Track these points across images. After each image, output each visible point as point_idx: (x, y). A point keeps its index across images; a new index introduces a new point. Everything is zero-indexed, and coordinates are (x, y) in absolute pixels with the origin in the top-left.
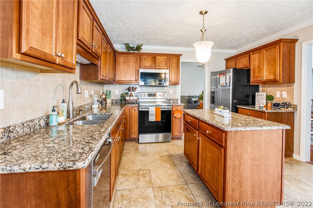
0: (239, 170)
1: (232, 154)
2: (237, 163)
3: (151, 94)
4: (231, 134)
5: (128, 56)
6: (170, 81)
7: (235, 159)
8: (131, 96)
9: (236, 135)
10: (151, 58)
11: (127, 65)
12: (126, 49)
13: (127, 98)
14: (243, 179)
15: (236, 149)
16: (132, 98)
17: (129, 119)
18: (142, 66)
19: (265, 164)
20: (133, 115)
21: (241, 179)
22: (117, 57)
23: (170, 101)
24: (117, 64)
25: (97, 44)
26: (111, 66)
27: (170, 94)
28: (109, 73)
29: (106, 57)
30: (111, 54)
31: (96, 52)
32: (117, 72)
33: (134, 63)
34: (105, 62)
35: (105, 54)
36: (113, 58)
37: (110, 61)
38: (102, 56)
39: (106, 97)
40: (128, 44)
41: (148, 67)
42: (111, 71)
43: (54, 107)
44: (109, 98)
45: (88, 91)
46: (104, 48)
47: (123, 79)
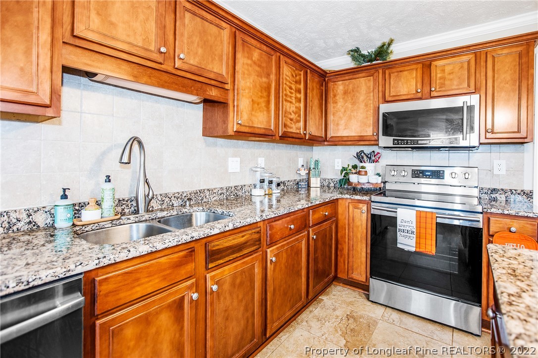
3: (423, 172)
5: (355, 76)
6: (486, 131)
8: (363, 173)
10: (417, 69)
11: (352, 99)
13: (354, 178)
16: (363, 179)
17: (347, 231)
18: (390, 96)
20: (358, 223)
22: (331, 85)
23: (493, 196)
24: (330, 100)
25: (200, 51)
26: (302, 105)
27: (496, 172)
28: (291, 120)
29: (265, 83)
30: (298, 78)
31: (194, 69)
32: (331, 118)
33: (369, 93)
34: (260, 94)
35: (261, 77)
36: (315, 88)
37: (291, 93)
38: (238, 79)
39: (309, 174)
40: (357, 50)
41: (409, 97)
42: (299, 116)
43: (64, 190)
44: (315, 176)
45: (238, 159)
46: (249, 62)
47: (343, 133)
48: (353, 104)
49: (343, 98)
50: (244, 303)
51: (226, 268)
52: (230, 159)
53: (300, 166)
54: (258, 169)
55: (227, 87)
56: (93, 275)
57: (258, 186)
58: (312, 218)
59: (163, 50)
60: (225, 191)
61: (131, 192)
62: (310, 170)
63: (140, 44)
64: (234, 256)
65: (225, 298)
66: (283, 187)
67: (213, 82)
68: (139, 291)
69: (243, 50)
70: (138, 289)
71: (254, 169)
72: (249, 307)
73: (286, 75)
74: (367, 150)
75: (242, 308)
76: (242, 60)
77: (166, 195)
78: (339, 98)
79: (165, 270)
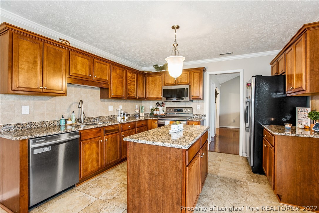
0: (138, 180)
1: (132, 162)
2: (136, 172)
3: (177, 109)
4: (131, 144)
5: (155, 75)
6: (192, 96)
7: (135, 168)
8: (158, 110)
9: (135, 146)
12: (155, 70)
13: (155, 113)
14: (141, 189)
15: (135, 159)
16: (158, 113)
18: (166, 84)
19: (163, 182)
21: (140, 189)
22: (147, 77)
23: (197, 116)
24: (147, 84)
25: (100, 74)
26: (135, 86)
27: (197, 109)
28: (131, 92)
29: (121, 80)
30: (134, 77)
31: (99, 79)
32: (147, 90)
33: (160, 82)
34: (119, 84)
35: (120, 79)
36: (141, 79)
37: (131, 82)
38: (112, 80)
39: (140, 111)
40: (157, 65)
41: (172, 84)
42: (134, 90)
43: (63, 115)
44: (142, 112)
45: (112, 106)
46: (116, 74)
47: (152, 96)
48: (155, 85)
49: (151, 83)
50: (114, 147)
51: (109, 136)
52: (109, 106)
53: (136, 108)
54: (119, 110)
55: (108, 83)
56: (80, 132)
57: (119, 116)
58: (137, 125)
59: (90, 75)
60: (107, 117)
61: (78, 117)
62: (140, 110)
63: (84, 75)
64: (112, 133)
65: (109, 144)
66: (129, 116)
67: (104, 82)
68: (89, 137)
69: (114, 71)
70: (89, 136)
71: (118, 110)
72: (116, 148)
73: (129, 76)
74: (160, 102)
75: (114, 148)
76: (113, 74)
77: (89, 118)
78: (150, 83)
79: (94, 133)
